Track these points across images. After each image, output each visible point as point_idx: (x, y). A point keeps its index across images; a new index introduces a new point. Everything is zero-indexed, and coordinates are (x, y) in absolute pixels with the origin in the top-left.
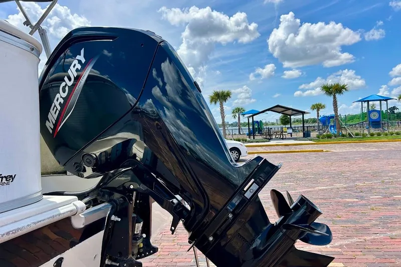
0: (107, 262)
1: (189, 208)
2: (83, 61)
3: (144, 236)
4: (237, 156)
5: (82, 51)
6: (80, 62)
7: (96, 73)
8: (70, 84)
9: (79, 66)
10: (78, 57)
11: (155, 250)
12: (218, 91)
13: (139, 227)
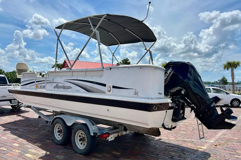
0: (173, 117)
1: (195, 108)
2: (171, 70)
3: (183, 115)
4: (238, 104)
5: (171, 68)
6: (170, 70)
7: (174, 73)
8: (168, 75)
9: (170, 71)
10: (170, 69)
11: (186, 119)
12: (230, 61)
13: (181, 111)
